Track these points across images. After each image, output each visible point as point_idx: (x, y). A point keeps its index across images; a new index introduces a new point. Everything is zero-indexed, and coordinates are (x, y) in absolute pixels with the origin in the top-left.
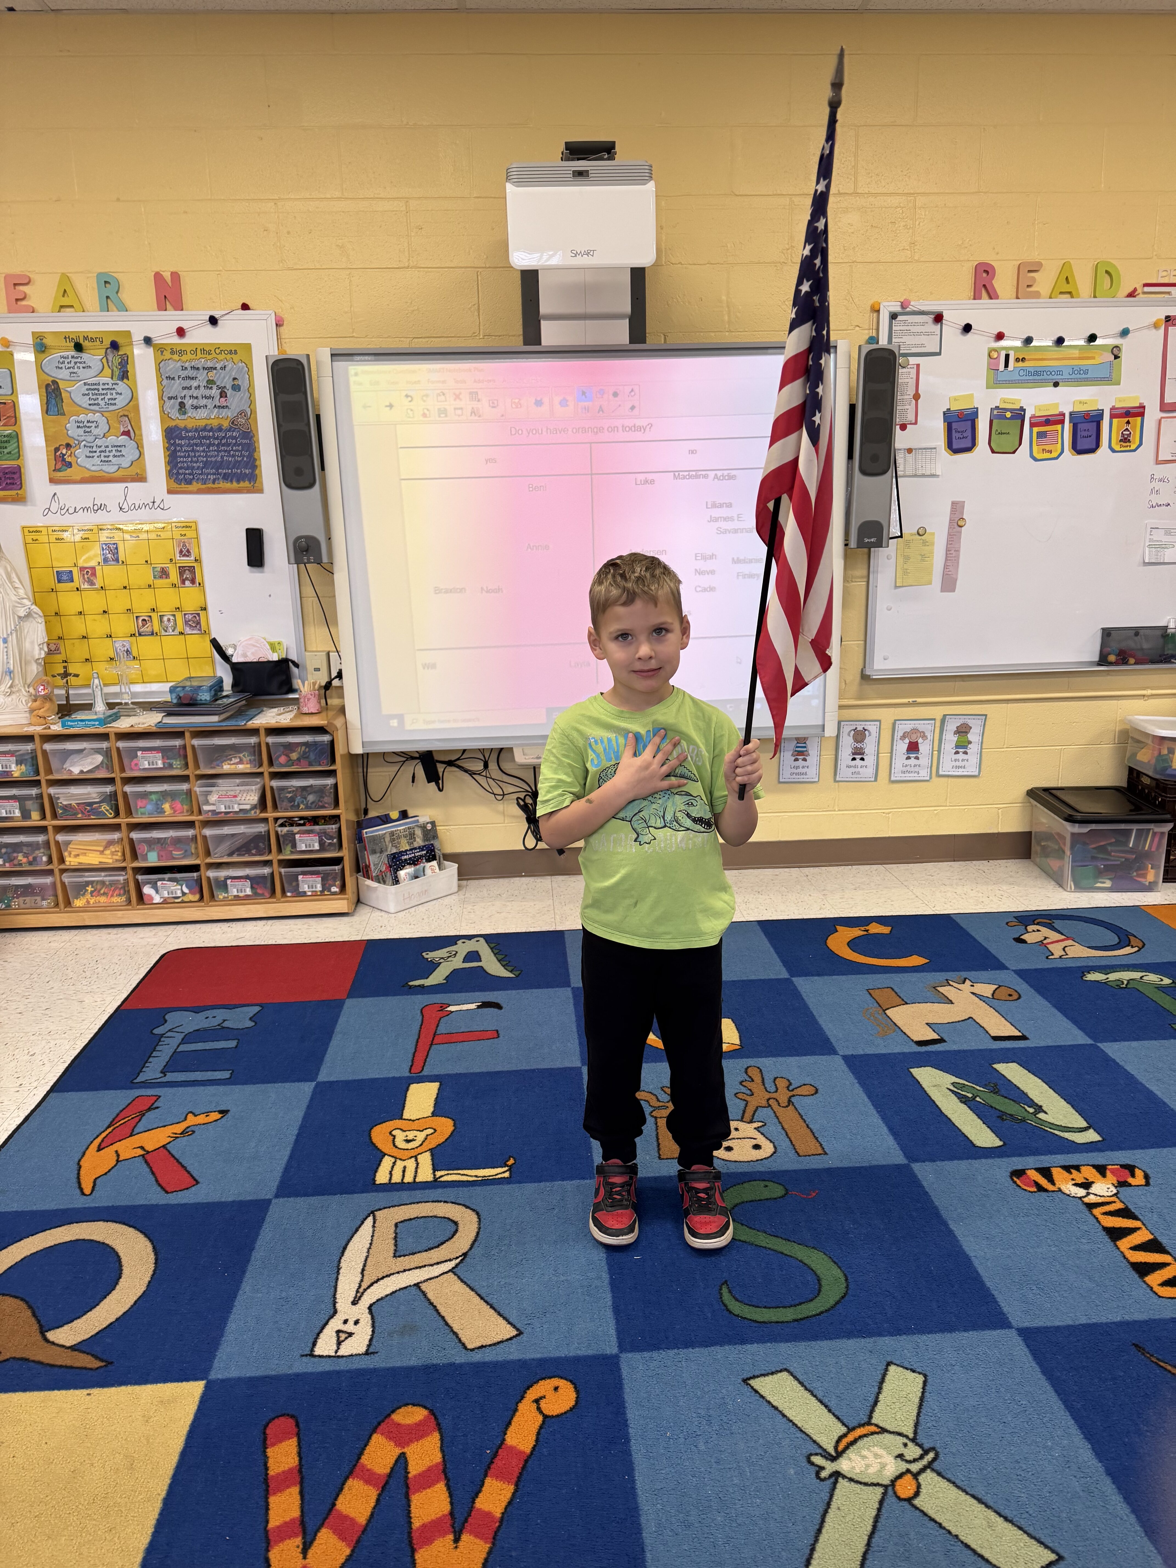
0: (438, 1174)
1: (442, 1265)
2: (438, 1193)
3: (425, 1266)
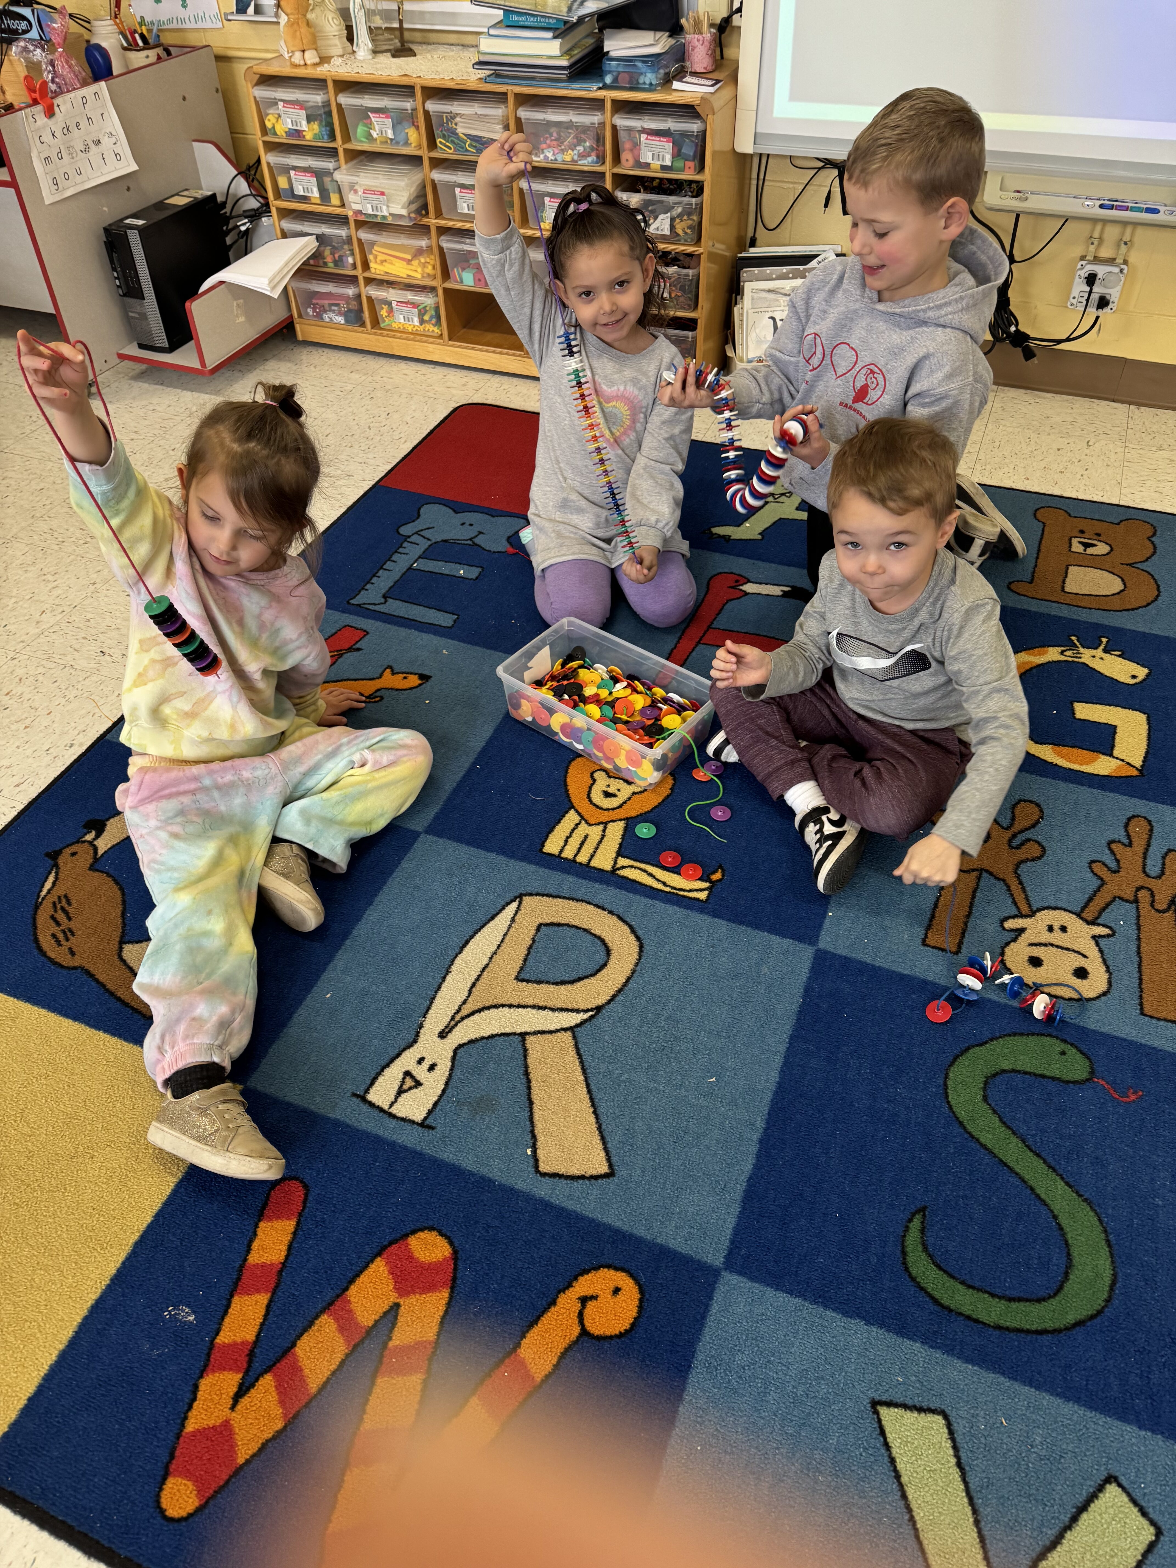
0: (622, 861)
1: (565, 1014)
2: (608, 894)
3: (544, 1008)
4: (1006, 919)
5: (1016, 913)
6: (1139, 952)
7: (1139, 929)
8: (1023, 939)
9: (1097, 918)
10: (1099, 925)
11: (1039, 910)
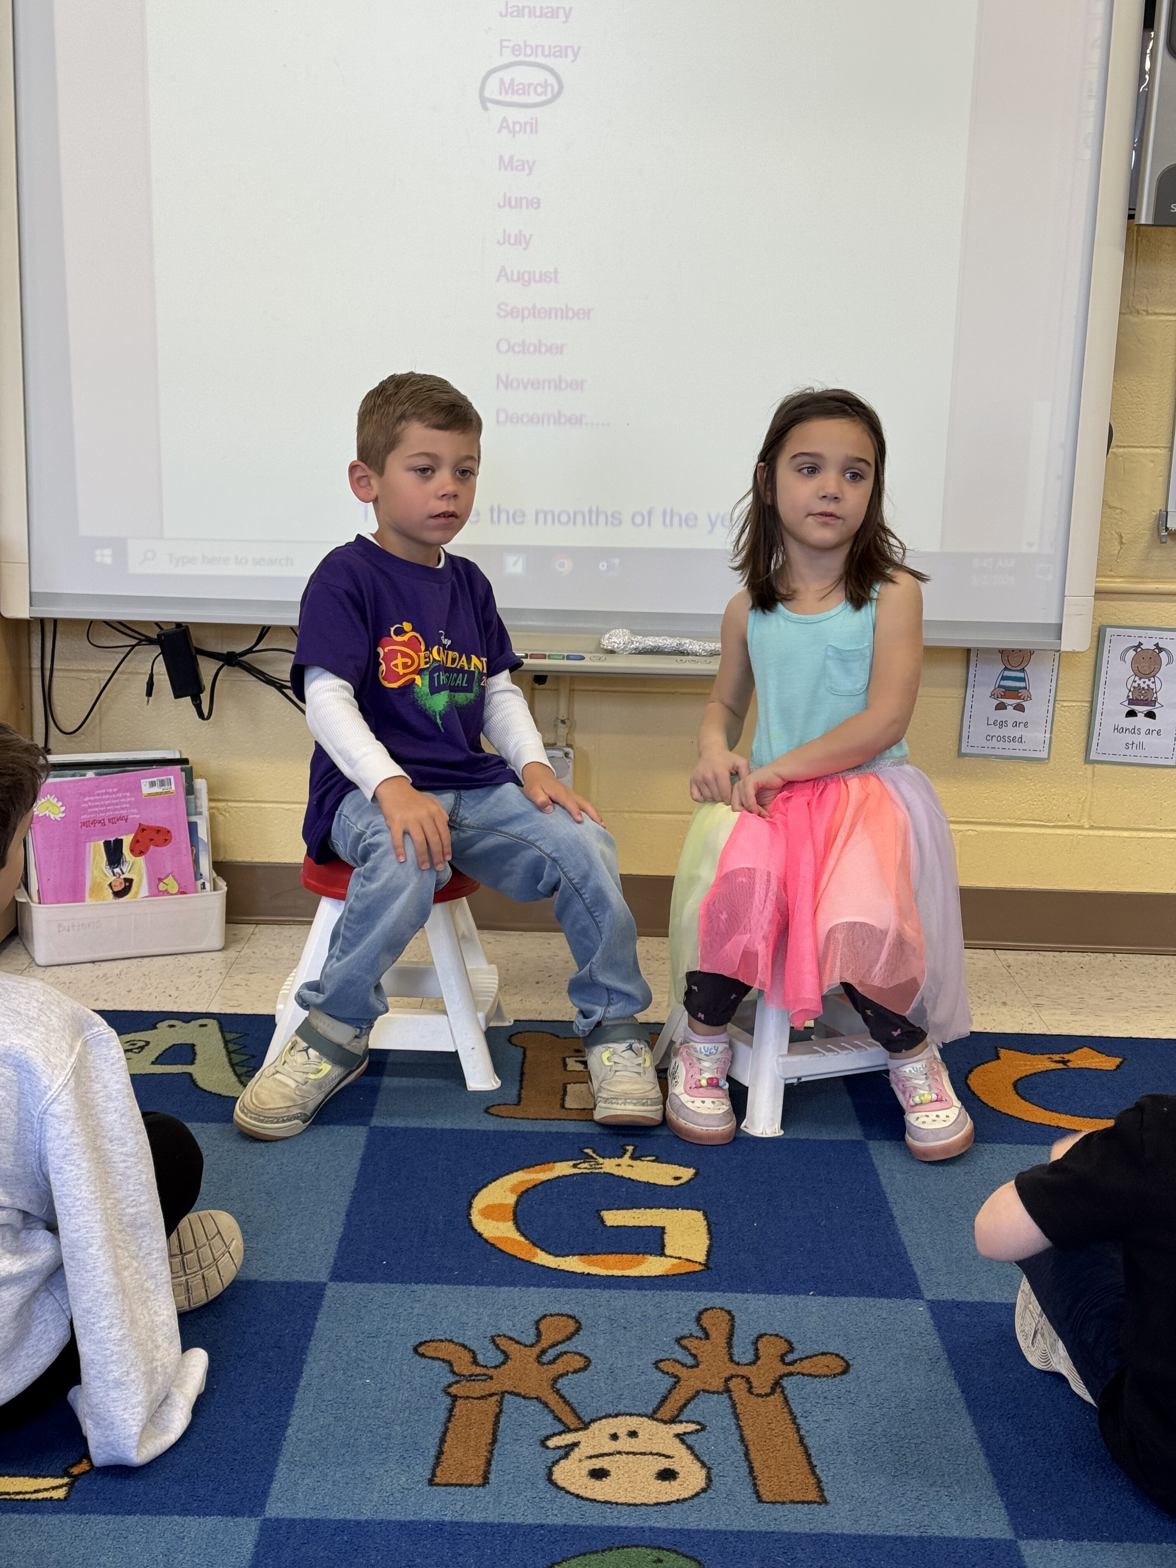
4: (548, 1438)
5: (562, 1428)
6: (742, 1439)
7: (737, 1417)
8: (576, 1454)
9: (678, 1416)
10: (681, 1422)
11: (593, 1421)
